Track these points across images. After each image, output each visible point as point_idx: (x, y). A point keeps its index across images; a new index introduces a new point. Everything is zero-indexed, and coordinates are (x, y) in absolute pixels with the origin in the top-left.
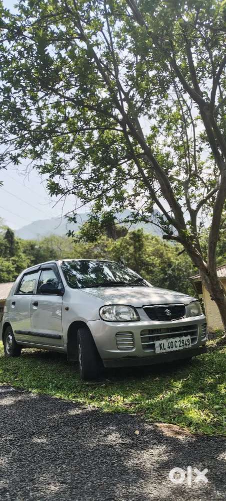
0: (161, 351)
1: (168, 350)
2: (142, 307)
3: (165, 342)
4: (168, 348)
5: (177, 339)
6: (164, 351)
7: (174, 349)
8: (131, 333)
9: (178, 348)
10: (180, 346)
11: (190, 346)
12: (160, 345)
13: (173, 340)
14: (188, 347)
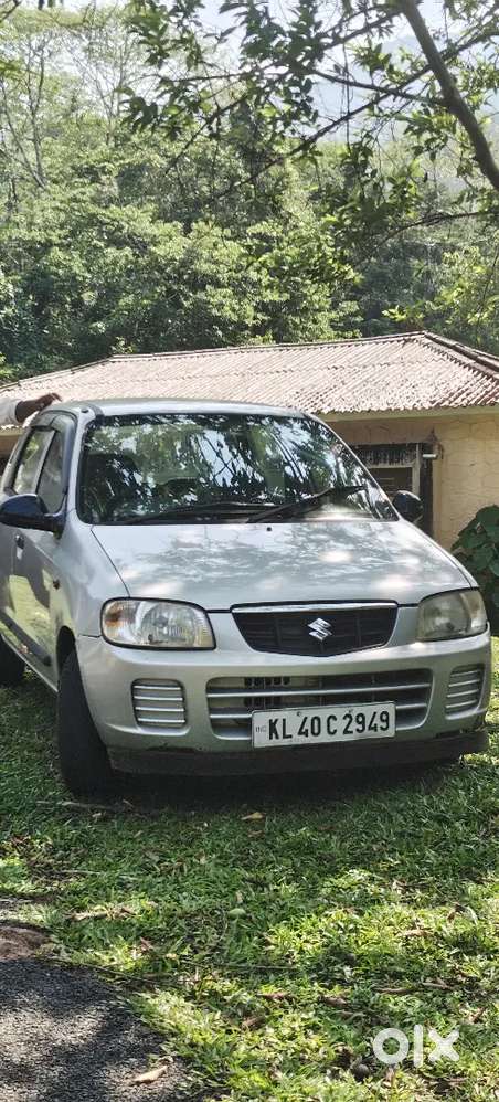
0: (274, 742)
1: (302, 740)
2: (229, 611)
3: (291, 719)
4: (300, 733)
5: (339, 711)
6: (286, 742)
7: (324, 738)
8: (179, 684)
9: (340, 737)
10: (346, 732)
11: (391, 733)
12: (272, 725)
13: (324, 712)
14: (380, 734)
